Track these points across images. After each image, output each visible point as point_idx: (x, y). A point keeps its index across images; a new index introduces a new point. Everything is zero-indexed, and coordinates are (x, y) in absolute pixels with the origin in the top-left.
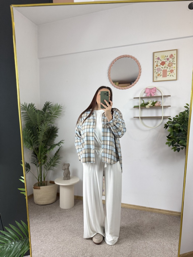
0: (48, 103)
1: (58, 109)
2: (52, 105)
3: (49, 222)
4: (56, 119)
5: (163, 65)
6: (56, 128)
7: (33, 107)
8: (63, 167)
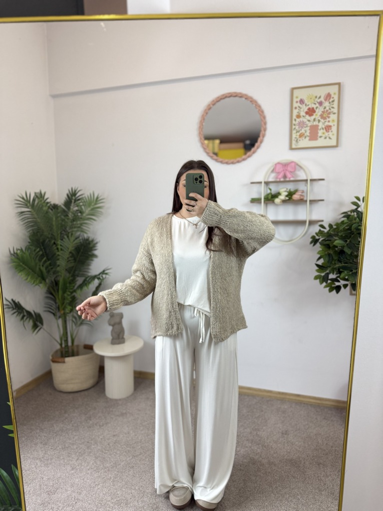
0: (75, 191)
1: (96, 204)
2: (83, 196)
3: (86, 428)
4: (91, 225)
5: (311, 115)
6: (93, 241)
7: (43, 199)
8: (110, 319)
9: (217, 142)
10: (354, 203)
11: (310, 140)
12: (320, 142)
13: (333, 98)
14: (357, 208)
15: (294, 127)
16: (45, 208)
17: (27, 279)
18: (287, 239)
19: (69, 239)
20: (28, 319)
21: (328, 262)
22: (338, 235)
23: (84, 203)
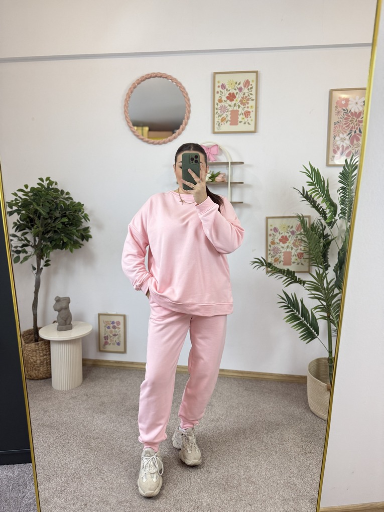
5: (231, 100)
9: (147, 129)
11: (231, 124)
12: (240, 127)
13: (251, 85)
15: (216, 111)
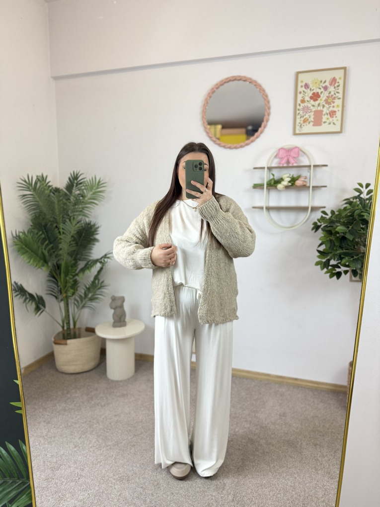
0: (77, 175)
1: (98, 188)
2: (85, 180)
3: (88, 408)
4: (93, 209)
5: (315, 100)
6: (94, 225)
7: (45, 182)
8: (111, 303)
9: (219, 127)
10: (357, 190)
11: (314, 125)
12: (324, 128)
13: (338, 82)
14: (360, 195)
15: (298, 112)
16: (47, 192)
17: (29, 262)
18: (288, 225)
19: (71, 223)
20: (31, 302)
21: (330, 248)
22: (340, 221)
23: (86, 187)
